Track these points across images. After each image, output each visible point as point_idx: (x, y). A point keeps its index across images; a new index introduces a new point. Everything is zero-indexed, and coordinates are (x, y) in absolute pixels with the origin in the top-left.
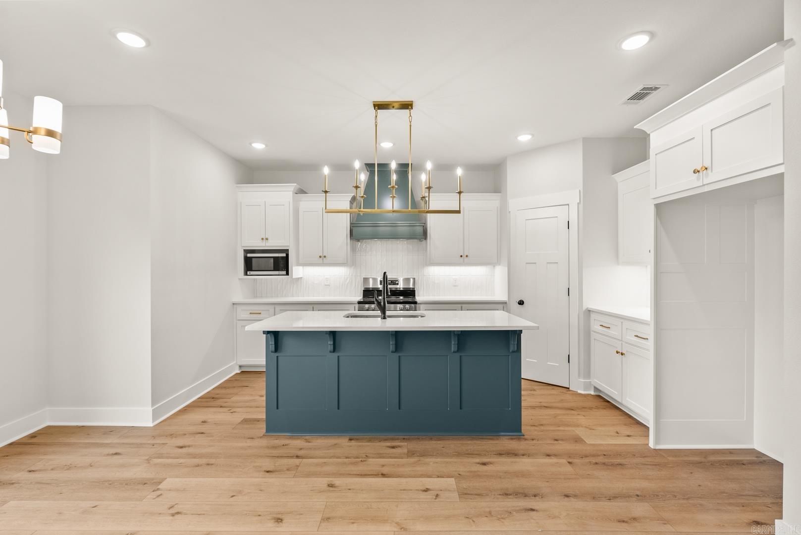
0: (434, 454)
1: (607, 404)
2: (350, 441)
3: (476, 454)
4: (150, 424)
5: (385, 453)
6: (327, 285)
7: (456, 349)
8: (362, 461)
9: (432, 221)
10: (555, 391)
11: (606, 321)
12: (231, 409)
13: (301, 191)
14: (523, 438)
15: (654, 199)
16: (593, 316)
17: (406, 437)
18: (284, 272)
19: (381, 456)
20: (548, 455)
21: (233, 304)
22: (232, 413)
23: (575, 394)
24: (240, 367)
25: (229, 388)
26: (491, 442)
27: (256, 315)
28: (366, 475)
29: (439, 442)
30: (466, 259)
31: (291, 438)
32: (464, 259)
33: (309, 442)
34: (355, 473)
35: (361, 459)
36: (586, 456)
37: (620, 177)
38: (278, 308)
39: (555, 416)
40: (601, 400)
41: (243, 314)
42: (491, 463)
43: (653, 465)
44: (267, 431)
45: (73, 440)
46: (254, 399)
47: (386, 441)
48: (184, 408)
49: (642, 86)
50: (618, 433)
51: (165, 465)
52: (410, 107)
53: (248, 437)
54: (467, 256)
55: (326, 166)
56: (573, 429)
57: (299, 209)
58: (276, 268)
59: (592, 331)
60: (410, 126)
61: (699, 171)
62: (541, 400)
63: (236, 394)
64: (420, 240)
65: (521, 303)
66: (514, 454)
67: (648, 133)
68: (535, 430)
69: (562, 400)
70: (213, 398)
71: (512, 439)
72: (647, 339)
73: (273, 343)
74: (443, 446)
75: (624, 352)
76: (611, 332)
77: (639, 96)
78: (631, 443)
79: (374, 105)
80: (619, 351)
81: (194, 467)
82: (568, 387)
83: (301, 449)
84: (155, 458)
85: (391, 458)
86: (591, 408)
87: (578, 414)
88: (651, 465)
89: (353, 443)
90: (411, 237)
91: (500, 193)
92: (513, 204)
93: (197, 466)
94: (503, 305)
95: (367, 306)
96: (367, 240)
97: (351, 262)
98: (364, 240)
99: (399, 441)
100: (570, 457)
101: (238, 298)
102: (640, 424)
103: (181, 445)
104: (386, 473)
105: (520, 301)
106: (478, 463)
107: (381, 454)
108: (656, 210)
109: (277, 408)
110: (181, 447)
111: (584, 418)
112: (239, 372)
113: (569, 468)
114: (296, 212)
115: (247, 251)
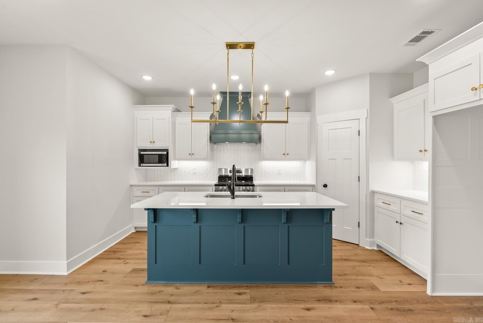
0: (270, 300)
1: (387, 257)
2: (208, 288)
3: (301, 301)
4: (66, 273)
5: (234, 299)
6: (195, 173)
7: (285, 221)
8: (216, 306)
9: (265, 128)
10: (350, 247)
11: (387, 199)
12: (125, 260)
13: (178, 110)
14: (333, 286)
15: (432, 112)
16: (376, 196)
17: (249, 285)
18: (166, 165)
19: (231, 302)
20: (355, 302)
21: (131, 186)
22: (125, 263)
23: (364, 249)
24: (135, 228)
25: (126, 244)
26: (311, 289)
27: (146, 194)
28: (220, 320)
29: (273, 289)
30: (287, 156)
31: (166, 285)
32: (286, 156)
33: (178, 289)
34: (211, 317)
35: (216, 305)
36: (383, 303)
37: (394, 100)
38: (161, 189)
39: (354, 267)
40: (384, 254)
41: (137, 192)
42: (313, 309)
43: (435, 310)
44: (149, 279)
45: (6, 287)
46: (142, 253)
47: (234, 288)
48: (92, 259)
49: (422, 30)
50: (401, 282)
51: (68, 310)
52: (252, 47)
53: (135, 284)
54: (288, 154)
55: (192, 89)
56: (368, 278)
57: (175, 122)
58: (160, 161)
59: (376, 206)
60: (253, 60)
61: (476, 89)
62: (341, 254)
63: (130, 248)
64: (256, 143)
65: (325, 186)
66: (328, 300)
67: (427, 64)
68: (342, 279)
69: (356, 254)
70: (114, 252)
71: (326, 287)
72: (422, 214)
73: (153, 216)
74: (276, 293)
75: (402, 222)
76: (391, 207)
77: (417, 39)
78: (413, 290)
79: (227, 45)
80: (398, 221)
81: (89, 311)
82: (358, 244)
83: (172, 295)
84: (63, 303)
85: (238, 303)
86: (377, 261)
87: (369, 266)
88: (433, 310)
89: (210, 290)
90: (251, 141)
91: (310, 111)
92: (320, 119)
93: (92, 311)
94: (312, 188)
95: (221, 187)
96: (221, 143)
97: (210, 158)
98: (219, 143)
99: (244, 288)
100: (371, 303)
101: (134, 182)
102: (415, 274)
103: (84, 291)
104: (235, 318)
105: (325, 184)
106: (304, 309)
107: (231, 300)
108: (433, 120)
109: (156, 263)
110: (84, 293)
111: (374, 268)
112: (134, 231)
113: (372, 314)
114: (174, 124)
115: (140, 150)
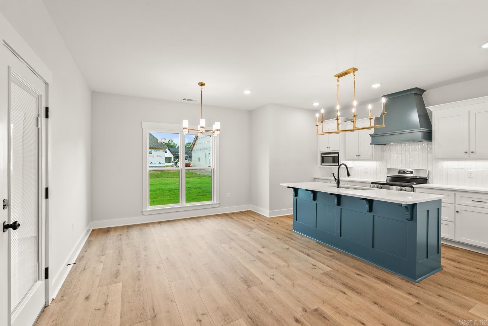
6: (366, 172)
14: (412, 283)
17: (341, 252)
18: (337, 164)
20: (410, 294)
21: (315, 178)
30: (472, 155)
32: (469, 154)
35: (309, 248)
47: (330, 249)
52: (354, 71)
53: (287, 229)
54: (472, 152)
58: (334, 162)
66: (385, 281)
84: (260, 224)
101: (318, 176)
106: (356, 273)
110: (268, 224)
115: (322, 154)
